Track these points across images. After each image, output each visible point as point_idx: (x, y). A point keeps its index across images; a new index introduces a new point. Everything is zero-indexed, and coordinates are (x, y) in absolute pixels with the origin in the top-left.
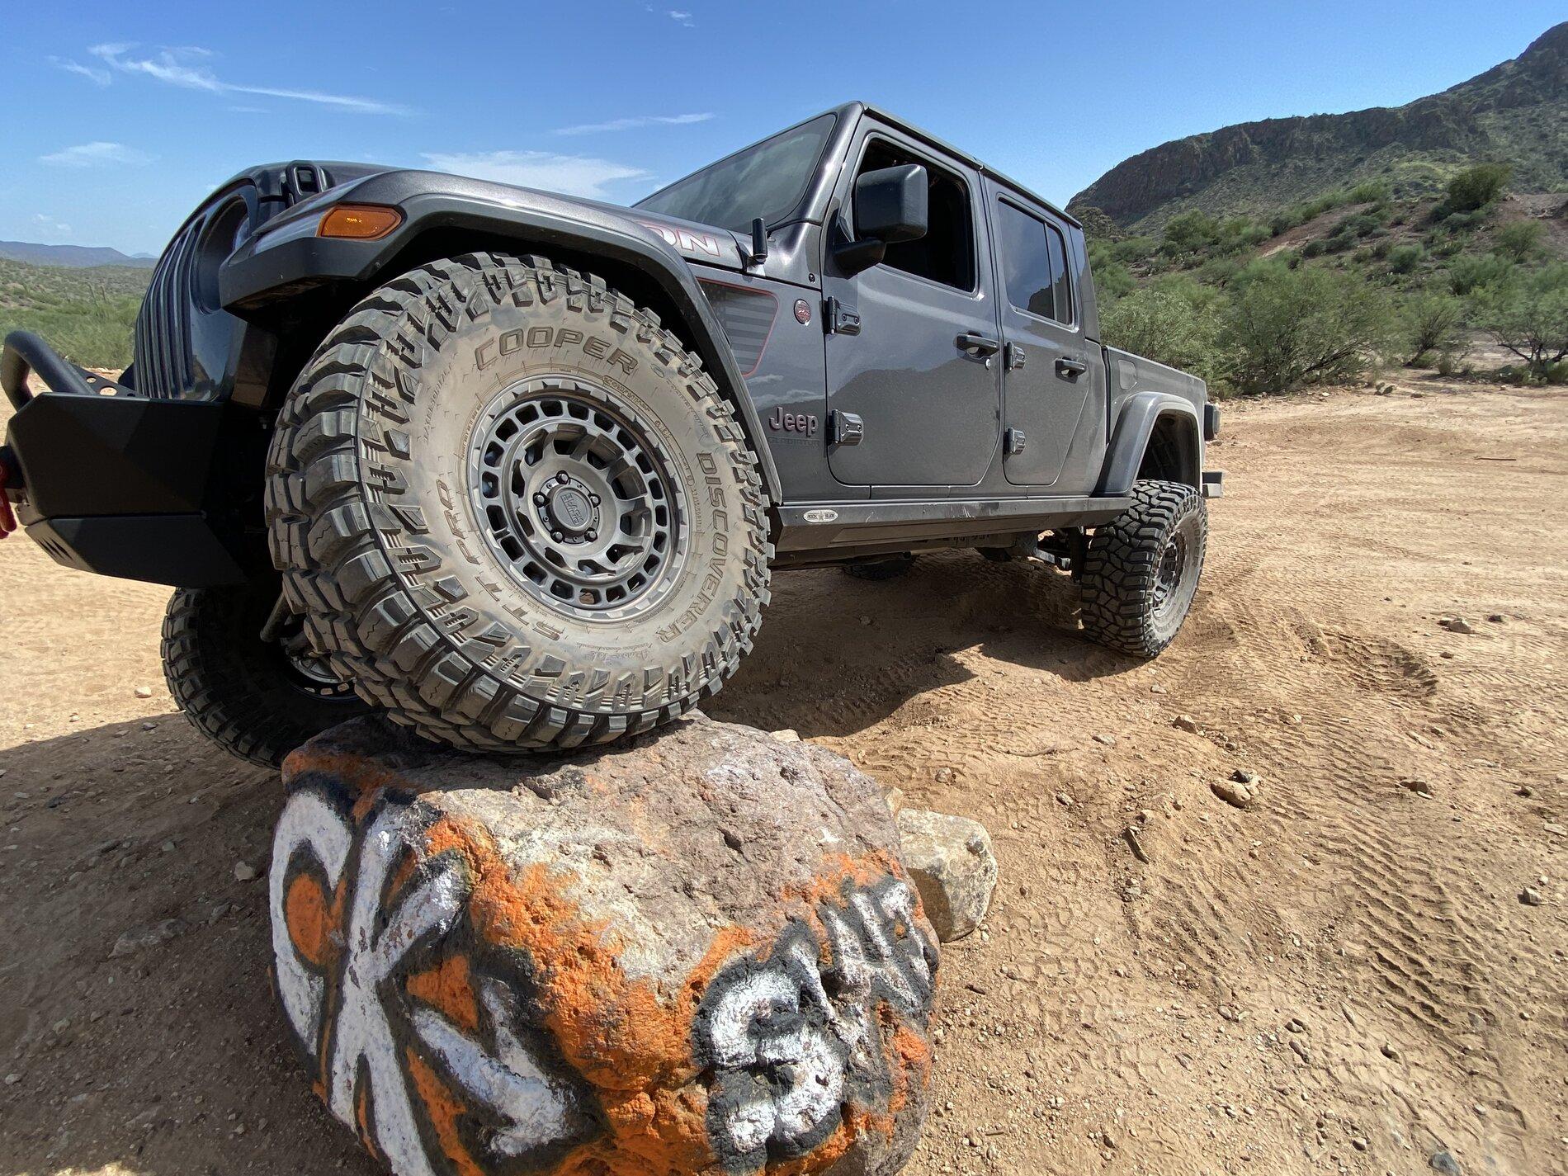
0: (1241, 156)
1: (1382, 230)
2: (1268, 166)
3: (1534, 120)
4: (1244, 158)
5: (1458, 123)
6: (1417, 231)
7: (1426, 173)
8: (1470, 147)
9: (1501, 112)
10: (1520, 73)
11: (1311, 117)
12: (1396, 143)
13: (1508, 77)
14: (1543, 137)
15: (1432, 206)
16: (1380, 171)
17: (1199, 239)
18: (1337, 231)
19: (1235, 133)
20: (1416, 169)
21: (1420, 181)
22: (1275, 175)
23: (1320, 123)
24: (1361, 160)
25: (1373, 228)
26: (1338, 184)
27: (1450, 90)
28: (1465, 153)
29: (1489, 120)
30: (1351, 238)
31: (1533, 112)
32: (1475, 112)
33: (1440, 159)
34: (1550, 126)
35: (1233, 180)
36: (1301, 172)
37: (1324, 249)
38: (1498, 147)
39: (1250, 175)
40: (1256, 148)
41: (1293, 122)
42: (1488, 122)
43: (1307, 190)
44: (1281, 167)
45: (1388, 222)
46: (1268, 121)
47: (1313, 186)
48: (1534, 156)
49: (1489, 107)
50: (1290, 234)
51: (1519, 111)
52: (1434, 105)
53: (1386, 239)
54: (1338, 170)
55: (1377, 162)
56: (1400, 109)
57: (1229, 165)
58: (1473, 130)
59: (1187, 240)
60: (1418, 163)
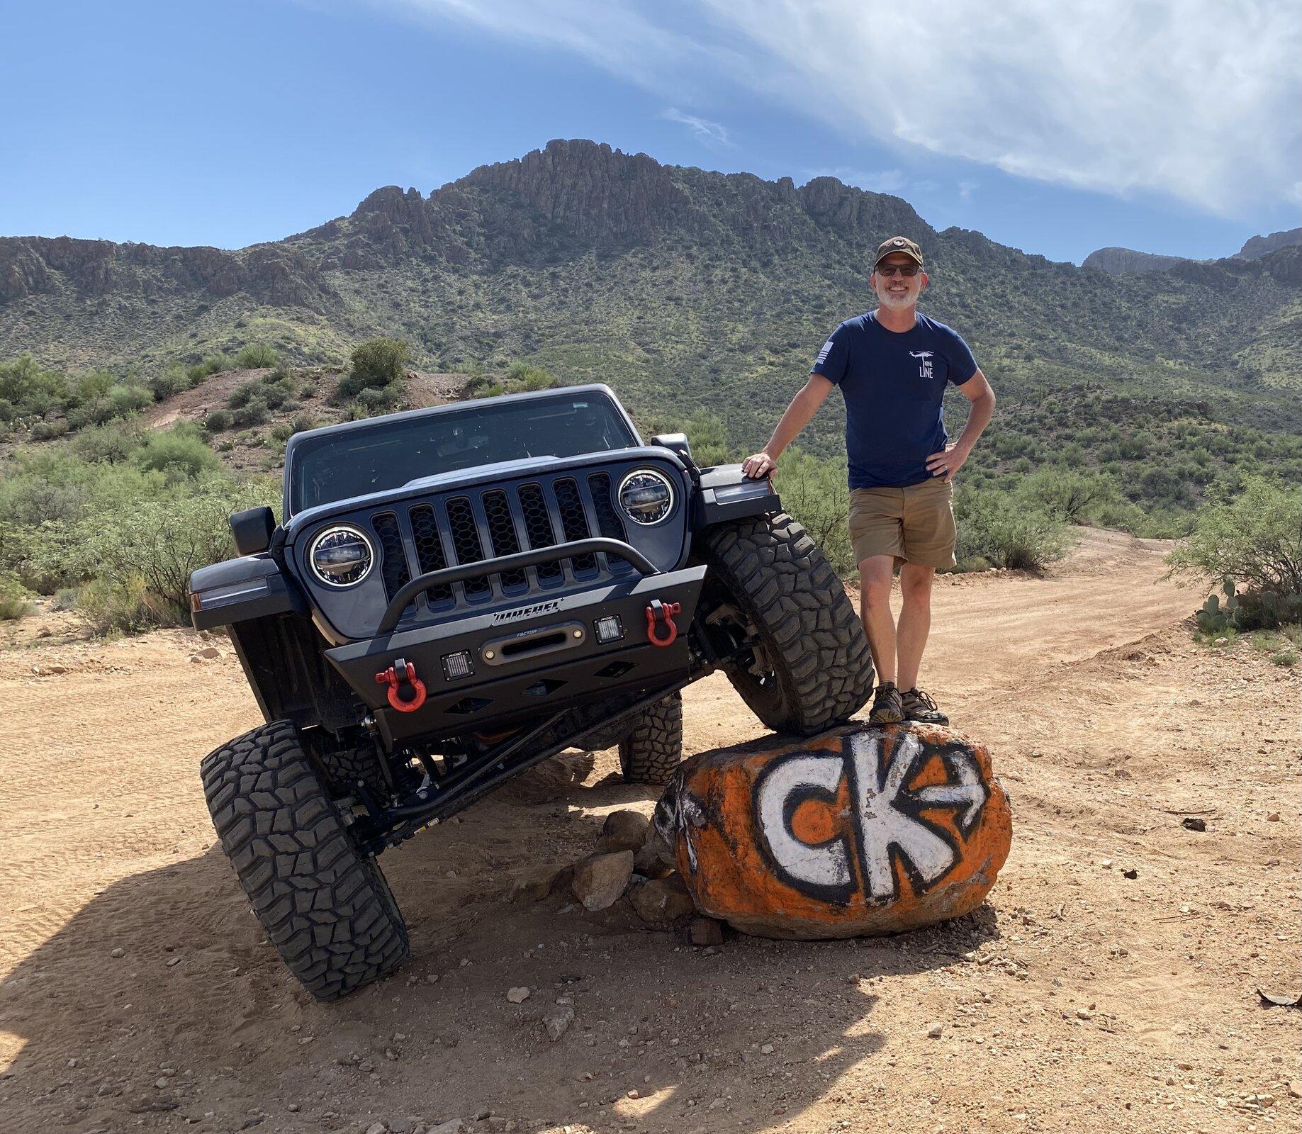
0: (36, 282)
1: (293, 402)
2: (80, 299)
3: (383, 286)
4: (41, 286)
5: (306, 279)
6: (332, 406)
7: (287, 334)
8: (325, 307)
9: (348, 273)
10: (356, 233)
11: (124, 245)
12: (242, 294)
13: (347, 236)
14: (397, 305)
15: (338, 379)
16: (232, 324)
17: (42, 399)
18: (240, 401)
19: (19, 248)
20: (273, 328)
21: (282, 342)
22: (92, 314)
23: (139, 254)
24: (204, 309)
25: (283, 399)
26: (184, 336)
27: (288, 240)
28: (322, 314)
29: (337, 280)
30: (262, 410)
31: (380, 278)
32: (322, 269)
33: (298, 319)
34: (400, 294)
35: (31, 313)
36: (131, 315)
37: (232, 421)
38: (355, 311)
39: (56, 310)
40: (57, 275)
41: (101, 249)
42: (337, 283)
43: (145, 339)
44: (100, 305)
45: (298, 394)
46: (64, 240)
47: (151, 334)
48: (394, 326)
49: (334, 266)
50: (179, 400)
51: (366, 274)
52: (275, 255)
53: (302, 414)
54: (178, 317)
55: (226, 314)
56: (237, 254)
57: (20, 293)
58: (324, 289)
59: (27, 398)
60: (274, 320)
